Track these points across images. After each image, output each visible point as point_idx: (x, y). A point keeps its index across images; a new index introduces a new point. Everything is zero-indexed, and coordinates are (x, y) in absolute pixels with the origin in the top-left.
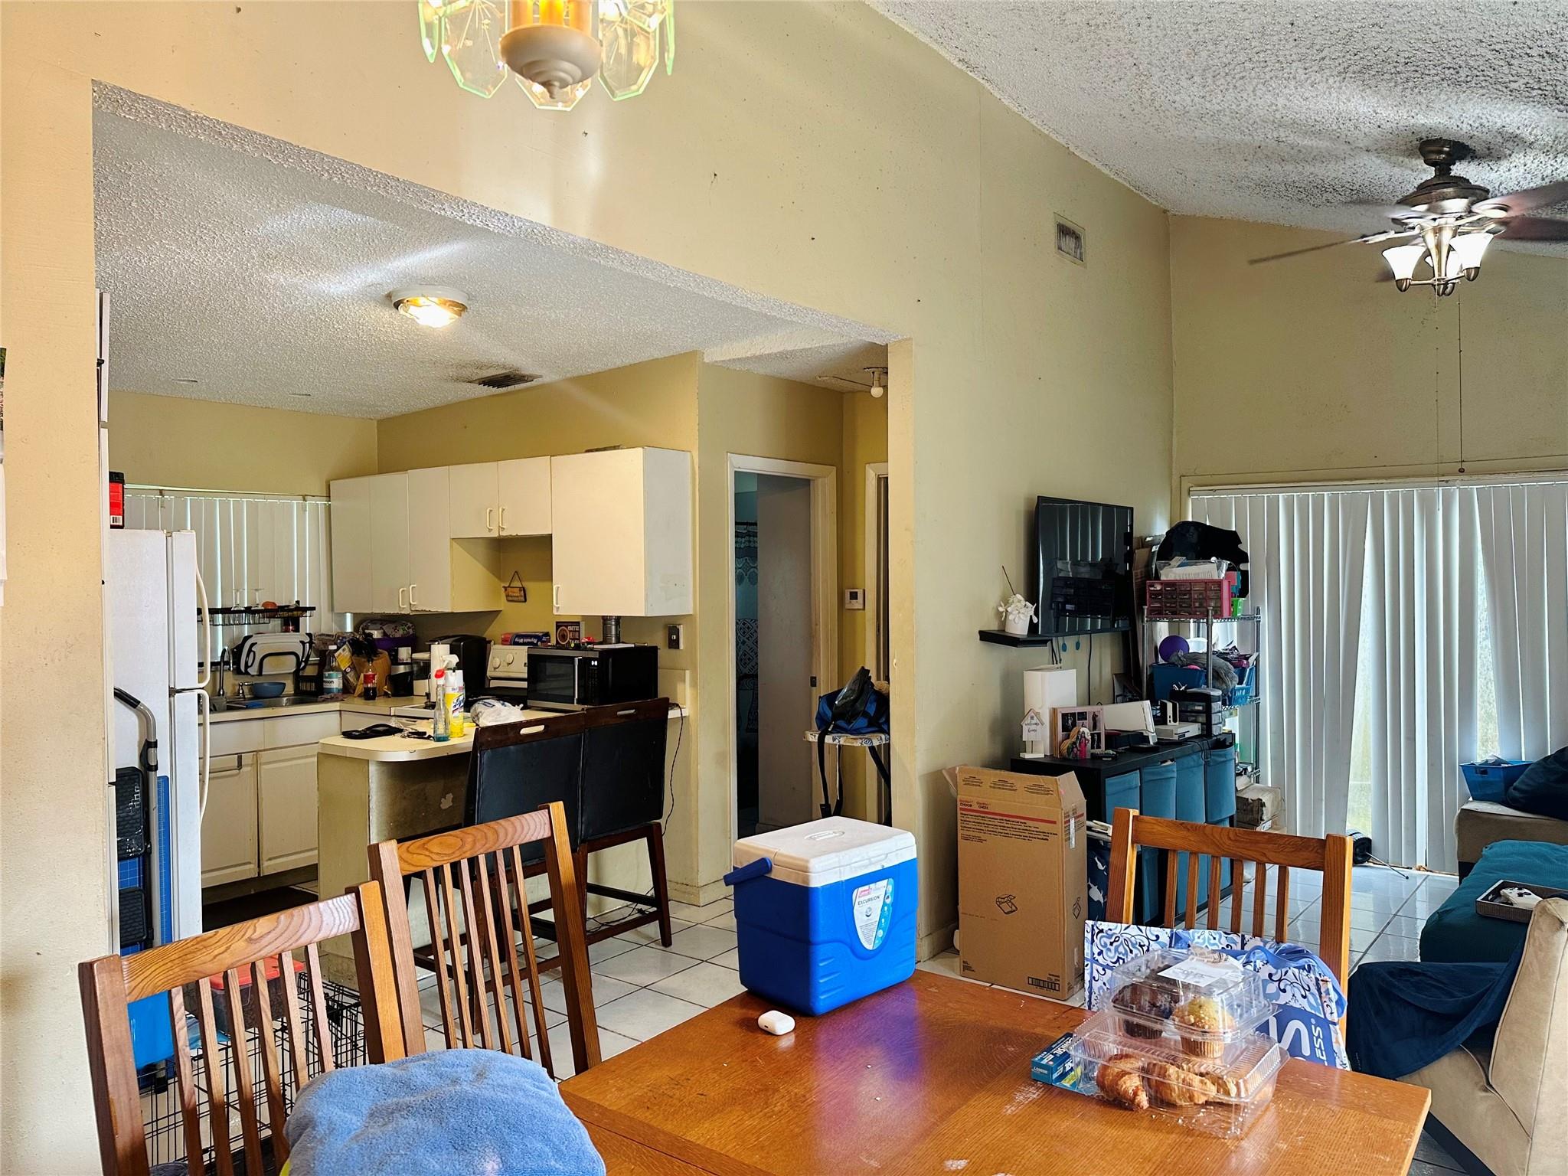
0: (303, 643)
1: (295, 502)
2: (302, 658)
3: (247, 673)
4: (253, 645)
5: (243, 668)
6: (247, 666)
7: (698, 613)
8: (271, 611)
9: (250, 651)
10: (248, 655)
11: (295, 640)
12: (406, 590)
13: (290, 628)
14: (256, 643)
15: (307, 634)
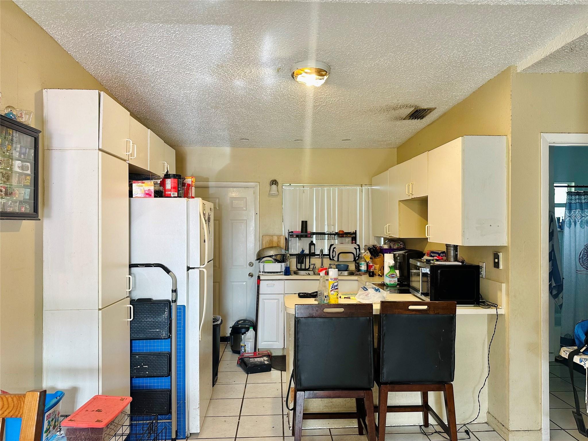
0: (355, 248)
1: (358, 188)
2: (356, 255)
3: (333, 260)
4: (334, 248)
5: (332, 258)
6: (333, 257)
7: (510, 244)
8: (341, 235)
9: (333, 251)
10: (333, 253)
11: (352, 247)
12: (386, 227)
13: (354, 242)
14: (335, 248)
15: (357, 245)
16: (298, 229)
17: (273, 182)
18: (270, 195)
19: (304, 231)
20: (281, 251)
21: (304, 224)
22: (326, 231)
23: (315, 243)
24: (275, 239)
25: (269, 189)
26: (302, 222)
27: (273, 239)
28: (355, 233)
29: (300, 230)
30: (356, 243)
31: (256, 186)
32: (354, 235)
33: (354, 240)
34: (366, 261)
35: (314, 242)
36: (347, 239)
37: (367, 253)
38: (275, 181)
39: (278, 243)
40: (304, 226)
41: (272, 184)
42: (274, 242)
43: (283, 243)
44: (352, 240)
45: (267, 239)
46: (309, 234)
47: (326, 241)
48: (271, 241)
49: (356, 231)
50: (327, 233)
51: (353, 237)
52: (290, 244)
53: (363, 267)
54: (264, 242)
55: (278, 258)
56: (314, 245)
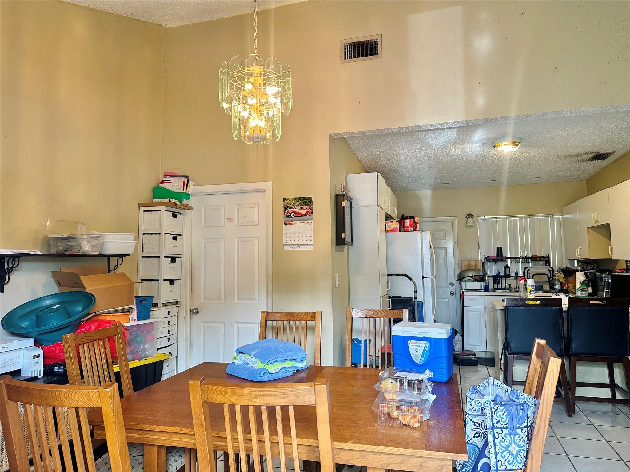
0: (549, 270)
2: (550, 276)
4: (528, 270)
8: (534, 258)
9: (528, 273)
11: (546, 270)
12: (578, 250)
13: (547, 265)
14: (530, 270)
15: (551, 267)
16: (494, 254)
17: (469, 216)
18: (467, 226)
19: (500, 255)
20: (480, 273)
21: (500, 250)
22: (520, 256)
23: (510, 267)
24: (473, 263)
25: (466, 222)
26: (498, 248)
27: (471, 263)
28: (548, 257)
29: (496, 255)
30: (549, 266)
31: (454, 220)
32: (547, 259)
33: (547, 262)
34: (559, 281)
35: (509, 265)
36: (540, 263)
37: (561, 274)
38: (471, 214)
39: (476, 266)
40: (500, 252)
41: (469, 217)
42: (472, 266)
43: (480, 266)
44: (546, 264)
45: (466, 263)
46: (504, 258)
47: (520, 264)
48: (470, 265)
49: (549, 255)
50: (521, 257)
51: (546, 260)
52: (486, 267)
53: (557, 286)
54: (463, 266)
55: (477, 278)
56: (509, 268)
